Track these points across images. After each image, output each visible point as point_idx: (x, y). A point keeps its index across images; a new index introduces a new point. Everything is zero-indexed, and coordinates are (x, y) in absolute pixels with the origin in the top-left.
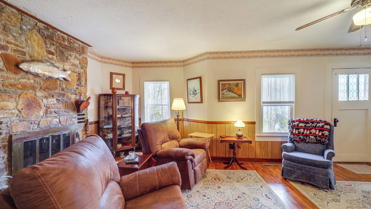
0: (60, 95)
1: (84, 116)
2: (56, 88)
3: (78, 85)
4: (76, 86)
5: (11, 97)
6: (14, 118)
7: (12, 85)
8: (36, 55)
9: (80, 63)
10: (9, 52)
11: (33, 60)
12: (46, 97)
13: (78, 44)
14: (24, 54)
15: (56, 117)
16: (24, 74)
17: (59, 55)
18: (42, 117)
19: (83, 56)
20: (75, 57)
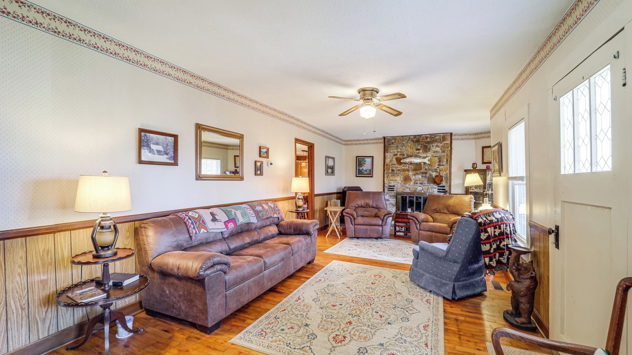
0: (423, 173)
1: (444, 188)
2: (421, 169)
3: (438, 165)
4: (437, 166)
5: (398, 175)
6: (399, 185)
7: (399, 170)
8: (409, 153)
9: (441, 149)
10: (398, 156)
11: (409, 156)
12: (415, 175)
13: (439, 136)
14: (404, 155)
15: (420, 186)
16: (404, 164)
17: (424, 149)
18: (412, 185)
19: (445, 142)
20: (437, 146)
